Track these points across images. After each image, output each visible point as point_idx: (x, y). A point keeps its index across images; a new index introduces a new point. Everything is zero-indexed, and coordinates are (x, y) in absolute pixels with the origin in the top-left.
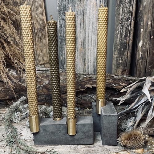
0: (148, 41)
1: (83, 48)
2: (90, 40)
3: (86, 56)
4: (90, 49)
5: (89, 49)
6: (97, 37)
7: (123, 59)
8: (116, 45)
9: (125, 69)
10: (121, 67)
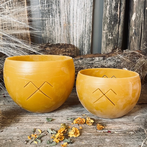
0: (142, 13)
1: (67, 23)
2: (75, 14)
4: (75, 24)
5: (74, 24)
6: (83, 10)
7: (113, 35)
8: (106, 19)
9: (116, 47)
10: (111, 44)
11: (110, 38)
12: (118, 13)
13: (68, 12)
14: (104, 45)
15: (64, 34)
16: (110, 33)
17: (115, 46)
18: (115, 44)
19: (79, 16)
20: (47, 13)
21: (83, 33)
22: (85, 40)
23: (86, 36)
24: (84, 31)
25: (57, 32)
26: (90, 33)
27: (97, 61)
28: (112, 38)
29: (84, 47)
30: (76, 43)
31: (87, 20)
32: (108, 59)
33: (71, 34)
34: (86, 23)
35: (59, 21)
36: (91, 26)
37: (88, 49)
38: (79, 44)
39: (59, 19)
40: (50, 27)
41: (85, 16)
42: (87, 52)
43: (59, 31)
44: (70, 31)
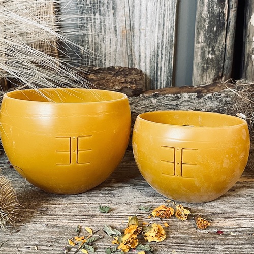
1: (128, 28)
2: (144, 11)
3: (136, 47)
4: (144, 31)
5: (141, 31)
6: (159, 4)
7: (215, 51)
8: (201, 21)
9: (220, 73)
10: (212, 68)
11: (210, 56)
12: (226, 11)
13: (131, 8)
14: (197, 69)
15: (121, 49)
16: (209, 47)
17: (218, 72)
18: (219, 68)
19: (151, 16)
20: (91, 10)
21: (158, 48)
22: (161, 61)
23: (164, 53)
24: (160, 44)
25: (109, 46)
26: (171, 48)
27: (186, 101)
28: (213, 56)
29: (160, 74)
30: (144, 67)
31: (165, 23)
32: (206, 97)
33: (136, 49)
34: (163, 28)
35: (113, 25)
36: (174, 35)
37: (168, 79)
38: (151, 67)
39: (112, 21)
40: (96, 36)
41: (162, 16)
42: (165, 83)
43: (113, 43)
44: (133, 44)
